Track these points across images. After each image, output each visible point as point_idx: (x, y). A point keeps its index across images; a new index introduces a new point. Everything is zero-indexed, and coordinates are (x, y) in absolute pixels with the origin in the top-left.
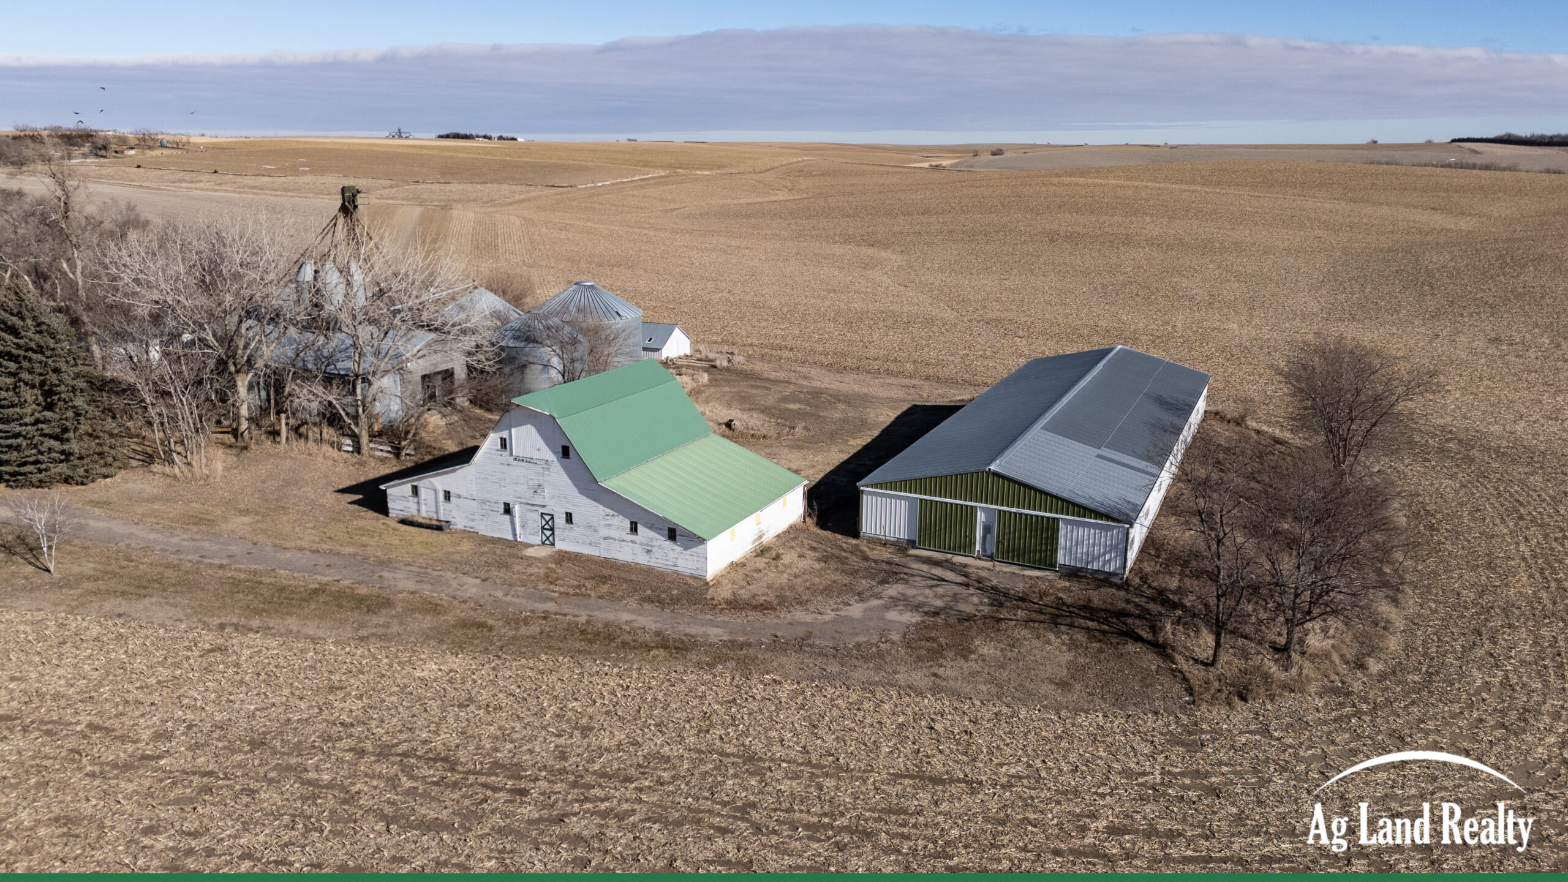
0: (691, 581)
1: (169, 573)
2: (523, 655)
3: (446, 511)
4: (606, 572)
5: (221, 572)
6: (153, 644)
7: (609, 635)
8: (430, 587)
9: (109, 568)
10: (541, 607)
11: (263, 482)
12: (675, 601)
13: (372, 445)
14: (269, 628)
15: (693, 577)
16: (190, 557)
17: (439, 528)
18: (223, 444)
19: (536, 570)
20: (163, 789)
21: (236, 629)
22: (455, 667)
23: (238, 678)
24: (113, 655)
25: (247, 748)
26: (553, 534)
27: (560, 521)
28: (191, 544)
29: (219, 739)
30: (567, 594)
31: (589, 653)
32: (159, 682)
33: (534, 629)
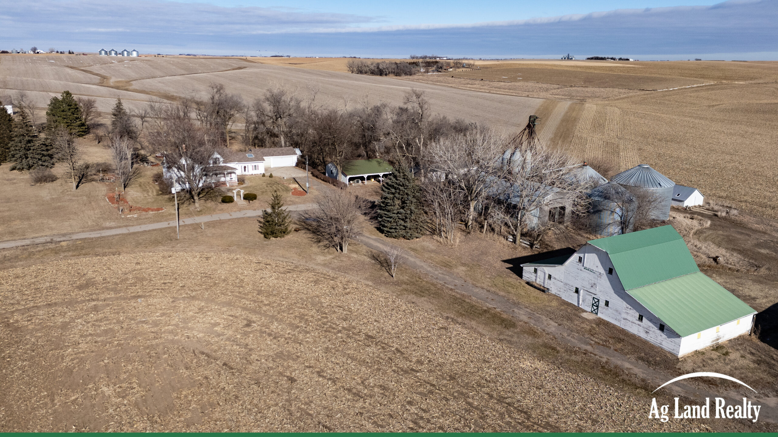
0: (669, 355)
1: (432, 288)
2: (570, 370)
3: (548, 284)
4: (621, 336)
5: (451, 292)
6: (422, 319)
7: (616, 373)
8: (534, 322)
9: (412, 280)
10: (585, 347)
11: (473, 251)
12: (657, 364)
13: (521, 240)
14: (464, 324)
15: (670, 353)
16: (441, 282)
17: (543, 291)
18: (461, 229)
19: (586, 326)
20: (417, 386)
21: (452, 321)
22: (538, 367)
23: (450, 344)
24: (408, 320)
25: (448, 378)
26: (598, 309)
27: (602, 304)
28: (442, 276)
29: (439, 370)
30: (599, 343)
31: (604, 380)
32: (422, 337)
33: (578, 358)
